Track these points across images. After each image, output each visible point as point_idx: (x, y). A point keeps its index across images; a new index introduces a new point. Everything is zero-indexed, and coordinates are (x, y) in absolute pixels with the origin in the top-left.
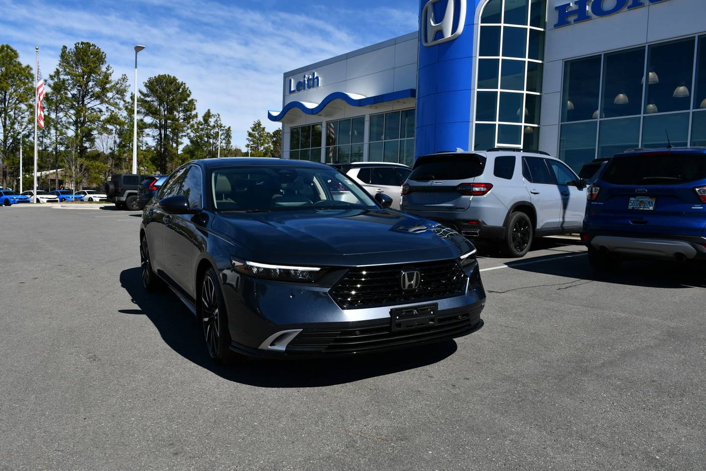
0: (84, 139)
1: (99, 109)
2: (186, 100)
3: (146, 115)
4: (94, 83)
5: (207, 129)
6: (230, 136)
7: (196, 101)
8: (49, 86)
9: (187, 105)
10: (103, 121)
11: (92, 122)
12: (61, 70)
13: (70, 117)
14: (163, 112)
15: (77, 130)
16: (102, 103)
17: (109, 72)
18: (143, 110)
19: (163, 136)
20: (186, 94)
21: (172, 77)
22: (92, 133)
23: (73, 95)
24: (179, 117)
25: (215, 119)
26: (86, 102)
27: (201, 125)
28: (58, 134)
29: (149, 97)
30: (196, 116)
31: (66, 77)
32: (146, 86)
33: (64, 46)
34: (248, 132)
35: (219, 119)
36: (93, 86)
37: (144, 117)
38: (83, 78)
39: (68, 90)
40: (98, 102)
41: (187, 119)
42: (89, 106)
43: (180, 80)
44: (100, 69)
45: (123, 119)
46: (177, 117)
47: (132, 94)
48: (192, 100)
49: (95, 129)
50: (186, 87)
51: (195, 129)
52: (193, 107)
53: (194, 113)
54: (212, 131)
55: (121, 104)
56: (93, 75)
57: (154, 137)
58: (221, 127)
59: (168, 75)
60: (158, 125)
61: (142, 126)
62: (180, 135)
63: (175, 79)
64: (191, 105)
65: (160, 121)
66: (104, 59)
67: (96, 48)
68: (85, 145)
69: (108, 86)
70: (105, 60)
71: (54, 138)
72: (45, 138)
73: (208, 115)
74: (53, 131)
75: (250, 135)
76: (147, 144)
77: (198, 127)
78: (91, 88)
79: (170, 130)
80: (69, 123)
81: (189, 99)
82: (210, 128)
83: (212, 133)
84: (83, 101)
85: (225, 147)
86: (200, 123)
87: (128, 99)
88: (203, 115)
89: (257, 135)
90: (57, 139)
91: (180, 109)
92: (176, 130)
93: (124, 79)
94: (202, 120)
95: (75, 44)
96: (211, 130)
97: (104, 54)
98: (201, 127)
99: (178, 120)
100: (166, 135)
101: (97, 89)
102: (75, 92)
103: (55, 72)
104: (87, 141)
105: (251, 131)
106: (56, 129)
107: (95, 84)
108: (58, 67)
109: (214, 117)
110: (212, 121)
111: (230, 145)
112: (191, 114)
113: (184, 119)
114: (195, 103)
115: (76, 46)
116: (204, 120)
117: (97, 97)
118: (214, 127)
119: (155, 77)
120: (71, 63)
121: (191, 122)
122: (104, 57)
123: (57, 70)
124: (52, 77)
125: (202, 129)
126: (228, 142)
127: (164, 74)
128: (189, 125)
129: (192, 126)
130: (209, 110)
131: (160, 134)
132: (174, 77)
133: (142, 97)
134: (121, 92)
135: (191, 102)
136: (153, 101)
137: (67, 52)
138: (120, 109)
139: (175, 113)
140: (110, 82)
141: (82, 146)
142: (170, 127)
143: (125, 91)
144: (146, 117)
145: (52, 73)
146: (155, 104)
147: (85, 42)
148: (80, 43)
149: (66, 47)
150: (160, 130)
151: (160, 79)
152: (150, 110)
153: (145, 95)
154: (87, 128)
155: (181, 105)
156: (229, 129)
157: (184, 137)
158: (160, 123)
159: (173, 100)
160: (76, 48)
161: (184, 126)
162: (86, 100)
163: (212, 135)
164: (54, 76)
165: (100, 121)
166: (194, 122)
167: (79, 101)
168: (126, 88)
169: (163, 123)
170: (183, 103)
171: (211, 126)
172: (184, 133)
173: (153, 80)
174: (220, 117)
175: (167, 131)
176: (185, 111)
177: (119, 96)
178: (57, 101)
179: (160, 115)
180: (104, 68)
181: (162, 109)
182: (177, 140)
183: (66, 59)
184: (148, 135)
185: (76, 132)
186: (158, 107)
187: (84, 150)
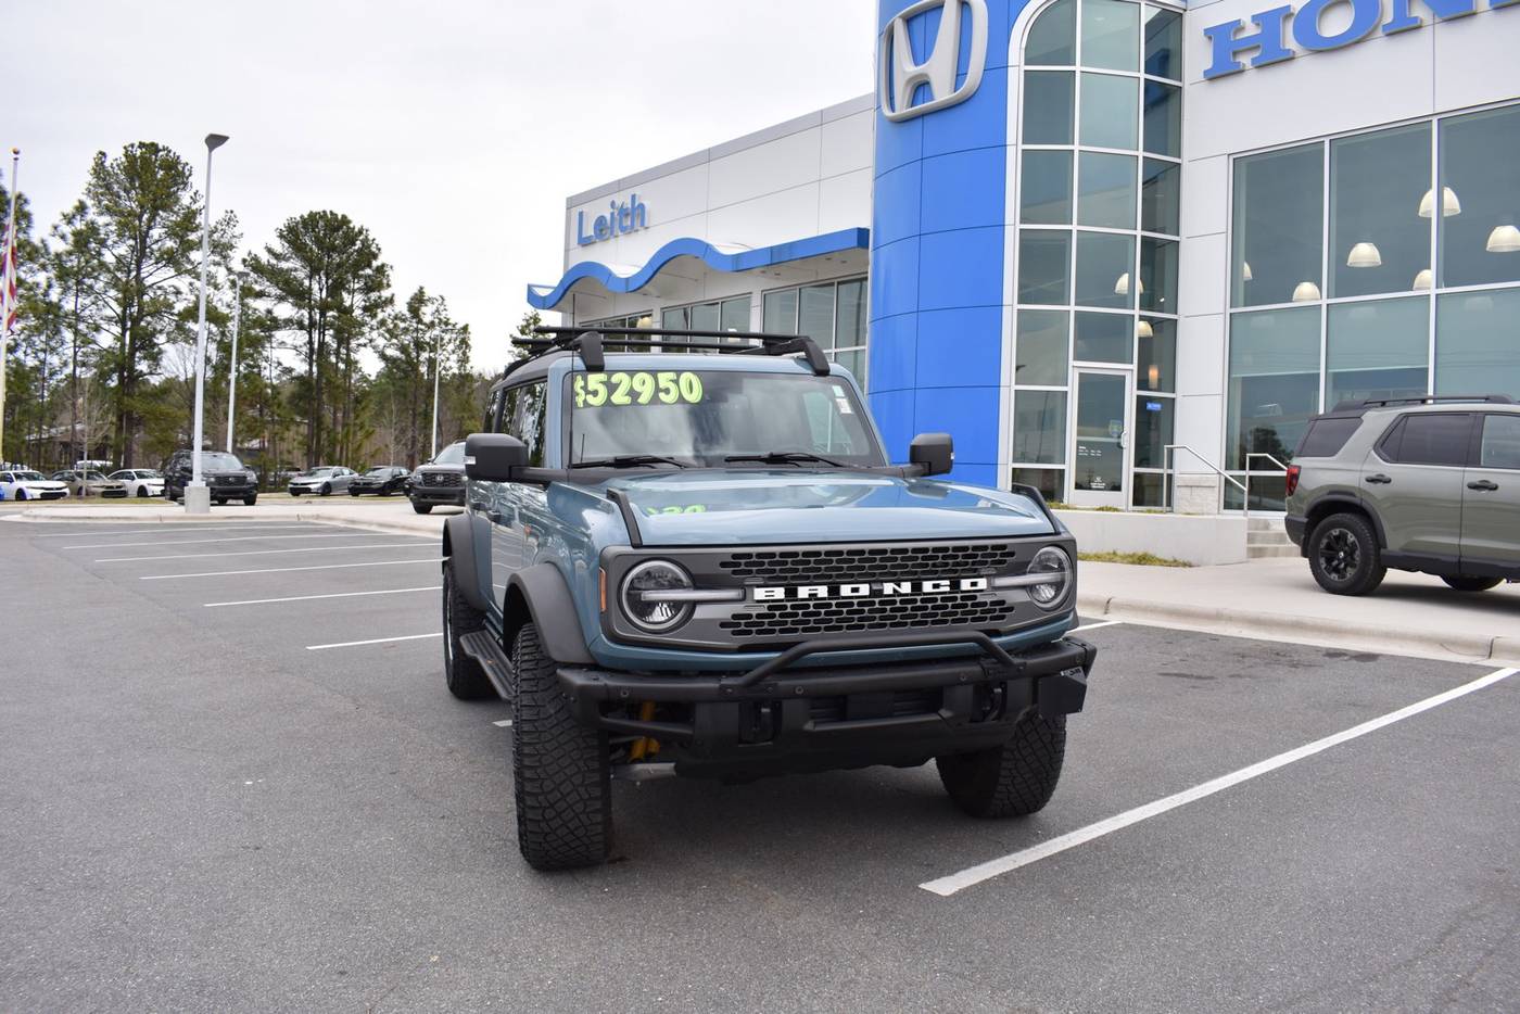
0: (138, 354)
1: (175, 288)
2: (369, 266)
3: (281, 299)
4: (164, 230)
5: (417, 330)
6: (468, 346)
8: (63, 237)
9: (369, 276)
10: (179, 314)
11: (157, 313)
12: (89, 202)
13: (108, 305)
14: (318, 290)
15: (123, 334)
16: (179, 273)
17: (194, 207)
18: (274, 291)
19: (316, 346)
20: (368, 255)
21: (340, 217)
22: (156, 341)
23: (119, 259)
24: (352, 305)
25: (434, 308)
26: (144, 273)
27: (404, 321)
28: (78, 343)
29: (287, 260)
30: (390, 301)
31: (106, 219)
32: (281, 236)
33: (101, 153)
34: (512, 335)
35: (442, 308)
36: (160, 236)
37: (275, 305)
38: (140, 221)
39: (106, 247)
40: (172, 272)
41: (370, 309)
42: (148, 282)
43: (356, 224)
44: (177, 200)
45: (225, 311)
46: (349, 304)
47: (250, 253)
48: (383, 265)
49: (161, 332)
50: (370, 238)
51: (388, 331)
52: (385, 281)
53: (386, 294)
54: (428, 335)
55: (221, 274)
56: (161, 212)
57: (295, 348)
58: (447, 324)
59: (331, 212)
60: (306, 322)
61: (272, 324)
62: (353, 344)
63: (345, 221)
64: (377, 281)
65: (310, 313)
66: (187, 178)
67: (172, 154)
68: (138, 367)
69: (193, 237)
70: (190, 179)
71: (70, 352)
73: (418, 301)
75: (515, 342)
76: (280, 364)
77: (396, 326)
78: (157, 241)
79: (331, 332)
80: (108, 319)
81: (375, 264)
82: (423, 327)
83: (428, 340)
84: (139, 269)
85: (456, 371)
86: (400, 317)
87: (238, 266)
88: (407, 299)
90: (75, 353)
91: (356, 285)
92: (347, 330)
93: (230, 220)
94: (404, 312)
95: (125, 148)
96: (424, 332)
97: (188, 167)
98: (402, 325)
99: (350, 310)
100: (322, 344)
101: (170, 244)
102: (123, 250)
103: (77, 208)
104: (145, 358)
105: (518, 334)
106: (76, 333)
107: (166, 233)
108: (84, 198)
109: (433, 303)
110: (427, 313)
111: (468, 366)
112: (380, 297)
113: (365, 309)
114: (389, 272)
115: (127, 151)
116: (409, 310)
117: (171, 259)
118: (431, 325)
119: (302, 217)
120: (116, 187)
121: (380, 316)
122: (187, 173)
123: (81, 202)
124: (69, 220)
125: (406, 330)
126: (464, 360)
127: (320, 210)
128: (374, 322)
129: (383, 323)
130: (421, 288)
131: (311, 342)
132: (344, 217)
133: (274, 261)
134: (222, 249)
135: (381, 270)
136: (296, 270)
137: (107, 164)
138: (216, 287)
139: (345, 295)
140: (199, 227)
141: (132, 369)
142: (331, 326)
143: (232, 247)
144: (279, 305)
145: (69, 210)
146: (301, 275)
147: (147, 142)
148: (137, 144)
149: (104, 154)
150: (310, 333)
151: (311, 221)
152: (293, 291)
153: (277, 256)
154: (145, 328)
155: (356, 276)
156: (465, 328)
157: (362, 348)
158: (311, 318)
159: (339, 265)
160: (126, 156)
161: (363, 324)
162: (146, 269)
163: (428, 344)
164: (74, 216)
165: (172, 314)
166: (386, 314)
167: (130, 272)
168: (234, 240)
169: (318, 317)
170: (361, 272)
171: (425, 324)
172: (362, 341)
173: (297, 223)
174: (445, 303)
175: (324, 335)
176: (368, 289)
177: (217, 259)
178: (80, 269)
179: (310, 300)
180: (185, 198)
181: (316, 287)
182: (348, 355)
183: (104, 180)
184: (282, 344)
185: (120, 337)
186: (307, 283)
187: (137, 378)
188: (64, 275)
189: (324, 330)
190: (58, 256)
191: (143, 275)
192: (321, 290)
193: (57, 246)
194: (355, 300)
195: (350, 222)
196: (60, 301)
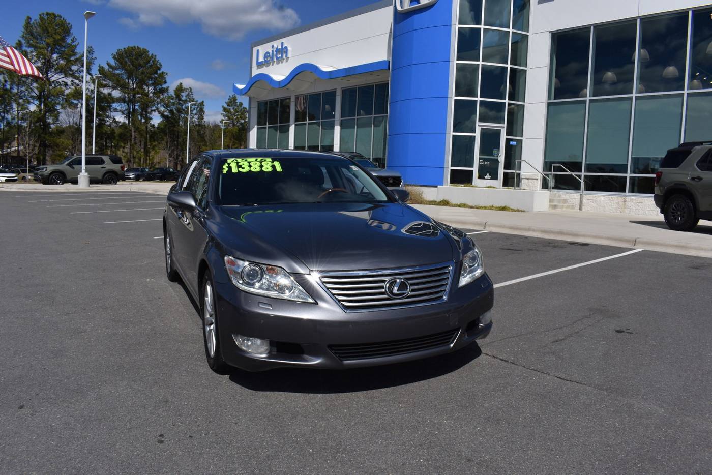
0: (47, 114)
1: (64, 82)
3: (114, 88)
4: (58, 55)
5: (179, 104)
6: (203, 111)
7: (167, 74)
9: (156, 78)
10: (67, 95)
11: (56, 96)
12: (23, 42)
13: (33, 90)
16: (66, 76)
17: (74, 44)
18: (111, 84)
19: (131, 111)
20: (156, 67)
21: (142, 49)
22: (56, 108)
24: (149, 91)
25: (187, 93)
26: (50, 75)
27: (173, 99)
28: (20, 109)
29: (117, 69)
30: (167, 90)
32: (114, 58)
33: (28, 17)
34: (223, 107)
35: (191, 93)
36: (57, 58)
37: (112, 91)
38: (47, 51)
40: (63, 76)
41: (157, 93)
42: (53, 79)
43: (150, 52)
44: (65, 41)
46: (147, 91)
47: (99, 66)
48: (163, 73)
49: (58, 104)
50: (157, 59)
51: (165, 104)
53: (164, 86)
54: (184, 106)
56: (57, 47)
57: (122, 112)
58: (193, 101)
59: (138, 47)
60: (127, 99)
61: (111, 100)
62: (149, 110)
63: (145, 51)
64: (161, 79)
65: (128, 95)
66: (70, 31)
67: (62, 19)
68: (48, 121)
69: (72, 58)
71: (16, 113)
72: (7, 114)
73: (180, 89)
74: (15, 106)
75: (225, 109)
76: (114, 119)
77: (169, 102)
79: (139, 104)
80: (33, 97)
81: (159, 72)
83: (184, 108)
84: (47, 74)
85: (197, 123)
86: (170, 97)
88: (175, 89)
89: (232, 110)
90: (18, 113)
91: (150, 82)
92: (146, 103)
94: (173, 95)
95: (40, 15)
96: (182, 105)
97: (70, 25)
98: (172, 101)
99: (147, 94)
100: (134, 110)
101: (61, 62)
103: (18, 44)
104: (51, 116)
105: (226, 106)
106: (18, 104)
107: (60, 56)
108: (21, 39)
109: (186, 91)
110: (184, 96)
111: (203, 121)
112: (161, 88)
113: (154, 93)
114: (166, 77)
115: (41, 17)
116: (175, 94)
117: (62, 69)
118: (186, 101)
119: (124, 49)
120: (36, 34)
121: (162, 97)
122: (69, 28)
123: (19, 41)
125: (174, 104)
126: (201, 118)
127: (133, 46)
128: (159, 100)
129: (162, 100)
130: (181, 84)
131: (129, 109)
135: (162, 75)
136: (121, 74)
137: (31, 23)
139: (145, 87)
140: (75, 54)
141: (45, 121)
142: (138, 101)
144: (115, 91)
146: (124, 77)
147: (50, 12)
148: (45, 13)
149: (30, 18)
150: (128, 105)
151: (129, 51)
152: (119, 84)
153: (112, 68)
154: (51, 102)
155: (150, 79)
156: (202, 103)
157: (153, 112)
158: (129, 97)
159: (142, 73)
160: (40, 19)
161: (154, 101)
163: (184, 110)
165: (64, 95)
166: (164, 96)
169: (132, 97)
170: (153, 76)
171: (182, 101)
172: (154, 108)
173: (122, 52)
174: (192, 91)
175: (135, 106)
176: (155, 84)
179: (128, 89)
180: (69, 41)
181: (131, 83)
182: (146, 115)
183: (30, 31)
184: (116, 110)
185: (39, 106)
186: (127, 81)
187: (47, 125)
189: (135, 103)
192: (133, 84)
194: (150, 89)
195: (147, 52)
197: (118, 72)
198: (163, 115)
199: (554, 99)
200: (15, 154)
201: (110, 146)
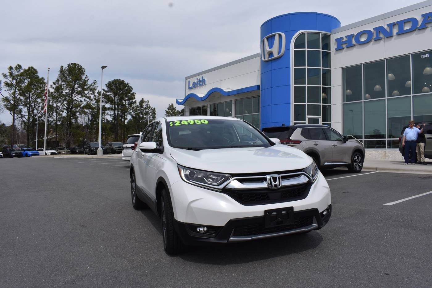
0: (72, 117)
1: (80, 100)
2: (130, 93)
3: (107, 102)
4: (78, 86)
5: (142, 110)
6: (155, 114)
7: (135, 93)
8: (53, 88)
9: (130, 96)
10: (82, 107)
11: (76, 107)
13: (64, 105)
14: (116, 100)
15: (68, 112)
16: (82, 97)
17: (86, 79)
18: (105, 100)
19: (116, 114)
20: (130, 90)
22: (76, 114)
23: (66, 93)
24: (126, 103)
25: (146, 104)
27: (138, 107)
28: (57, 115)
29: (108, 92)
30: (135, 102)
31: (63, 83)
32: (107, 86)
34: (166, 110)
35: (148, 104)
36: (77, 87)
37: (105, 104)
38: (72, 83)
39: (63, 90)
40: (80, 96)
41: (130, 104)
42: (75, 98)
43: (126, 82)
44: (81, 78)
45: (94, 106)
46: (125, 103)
47: (99, 91)
48: (133, 93)
49: (78, 112)
50: (130, 86)
51: (134, 110)
52: (134, 97)
53: (134, 100)
54: (145, 111)
55: (92, 96)
56: (77, 81)
57: (111, 115)
58: (150, 108)
59: (120, 79)
60: (114, 108)
61: (104, 109)
62: (126, 114)
63: (123, 81)
64: (132, 96)
65: (114, 106)
66: (84, 72)
67: (80, 66)
68: (72, 121)
69: (86, 87)
70: (85, 72)
71: (55, 118)
72: (50, 118)
73: (142, 102)
74: (55, 114)
75: (167, 112)
76: (107, 119)
77: (136, 109)
78: (76, 88)
79: (120, 111)
80: (64, 109)
81: (131, 93)
84: (72, 96)
85: (152, 120)
86: (137, 107)
87: (96, 94)
88: (139, 102)
89: (171, 112)
90: (57, 118)
91: (126, 99)
92: (124, 110)
93: (95, 82)
94: (139, 105)
95: (68, 65)
97: (84, 69)
98: (138, 108)
99: (125, 105)
100: (118, 114)
101: (79, 89)
102: (67, 91)
103: (56, 81)
104: (73, 119)
105: (167, 110)
106: (57, 112)
107: (79, 86)
108: (58, 78)
109: (146, 102)
110: (144, 105)
112: (132, 101)
113: (129, 104)
114: (135, 95)
115: (68, 66)
117: (79, 93)
118: (145, 108)
120: (66, 75)
121: (133, 106)
122: (84, 71)
124: (55, 84)
125: (139, 110)
126: (154, 118)
127: (117, 79)
128: (131, 108)
129: (133, 108)
130: (143, 99)
131: (115, 114)
132: (123, 80)
133: (104, 93)
134: (93, 90)
135: (133, 94)
136: (111, 95)
137: (63, 69)
138: (91, 100)
139: (123, 101)
140: (86, 85)
141: (70, 122)
142: (120, 109)
143: (95, 90)
144: (107, 104)
145: (54, 81)
146: (112, 96)
147: (74, 63)
148: (71, 64)
149: (63, 67)
150: (115, 111)
151: (115, 82)
152: (109, 100)
153: (106, 91)
154: (73, 111)
155: (126, 96)
156: (154, 109)
157: (128, 115)
158: (115, 107)
159: (122, 93)
160: (68, 67)
161: (128, 108)
162: (74, 95)
163: (145, 113)
164: (56, 82)
167: (70, 96)
168: (96, 88)
169: (117, 107)
170: (128, 95)
171: (144, 108)
172: (128, 113)
173: (111, 83)
174: (149, 102)
175: (118, 112)
176: (129, 99)
177: (91, 93)
178: (57, 96)
179: (114, 102)
180: (83, 77)
181: (116, 99)
182: (124, 117)
183: (63, 73)
184: (107, 114)
185: (67, 114)
186: (114, 98)
187: (71, 123)
188: (53, 97)
189: (118, 110)
190: (52, 93)
191: (73, 97)
193: (52, 90)
194: (126, 102)
195: (124, 82)
196: (52, 104)
197: (108, 94)
198: (133, 117)
199: (347, 102)
200: (54, 140)
201: (104, 135)
